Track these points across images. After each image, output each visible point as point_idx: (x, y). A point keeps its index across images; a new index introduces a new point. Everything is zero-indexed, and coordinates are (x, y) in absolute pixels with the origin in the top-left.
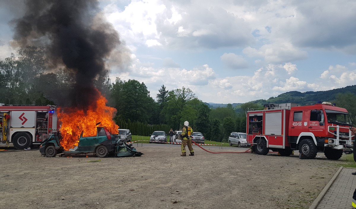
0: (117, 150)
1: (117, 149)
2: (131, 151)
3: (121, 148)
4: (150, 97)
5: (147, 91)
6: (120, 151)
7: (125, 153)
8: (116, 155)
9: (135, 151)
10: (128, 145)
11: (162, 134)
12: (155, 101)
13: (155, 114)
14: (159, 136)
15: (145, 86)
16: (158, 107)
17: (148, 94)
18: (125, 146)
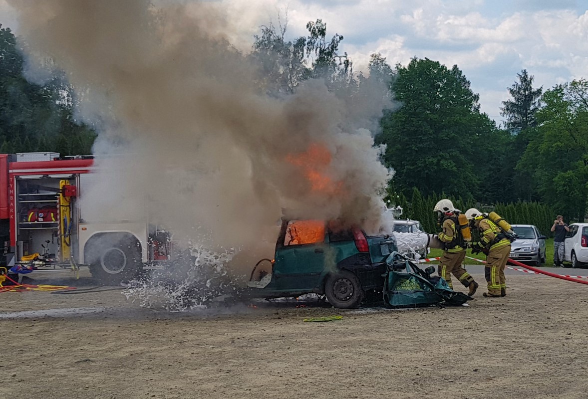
0: (387, 286)
1: (387, 281)
2: (432, 287)
3: (400, 279)
4: (481, 111)
5: (471, 94)
6: (398, 288)
7: (414, 296)
8: (387, 302)
9: (443, 288)
10: (421, 271)
11: (525, 235)
12: (497, 126)
13: (499, 170)
14: (517, 241)
15: (464, 79)
16: (508, 144)
17: (475, 104)
18: (412, 272)
